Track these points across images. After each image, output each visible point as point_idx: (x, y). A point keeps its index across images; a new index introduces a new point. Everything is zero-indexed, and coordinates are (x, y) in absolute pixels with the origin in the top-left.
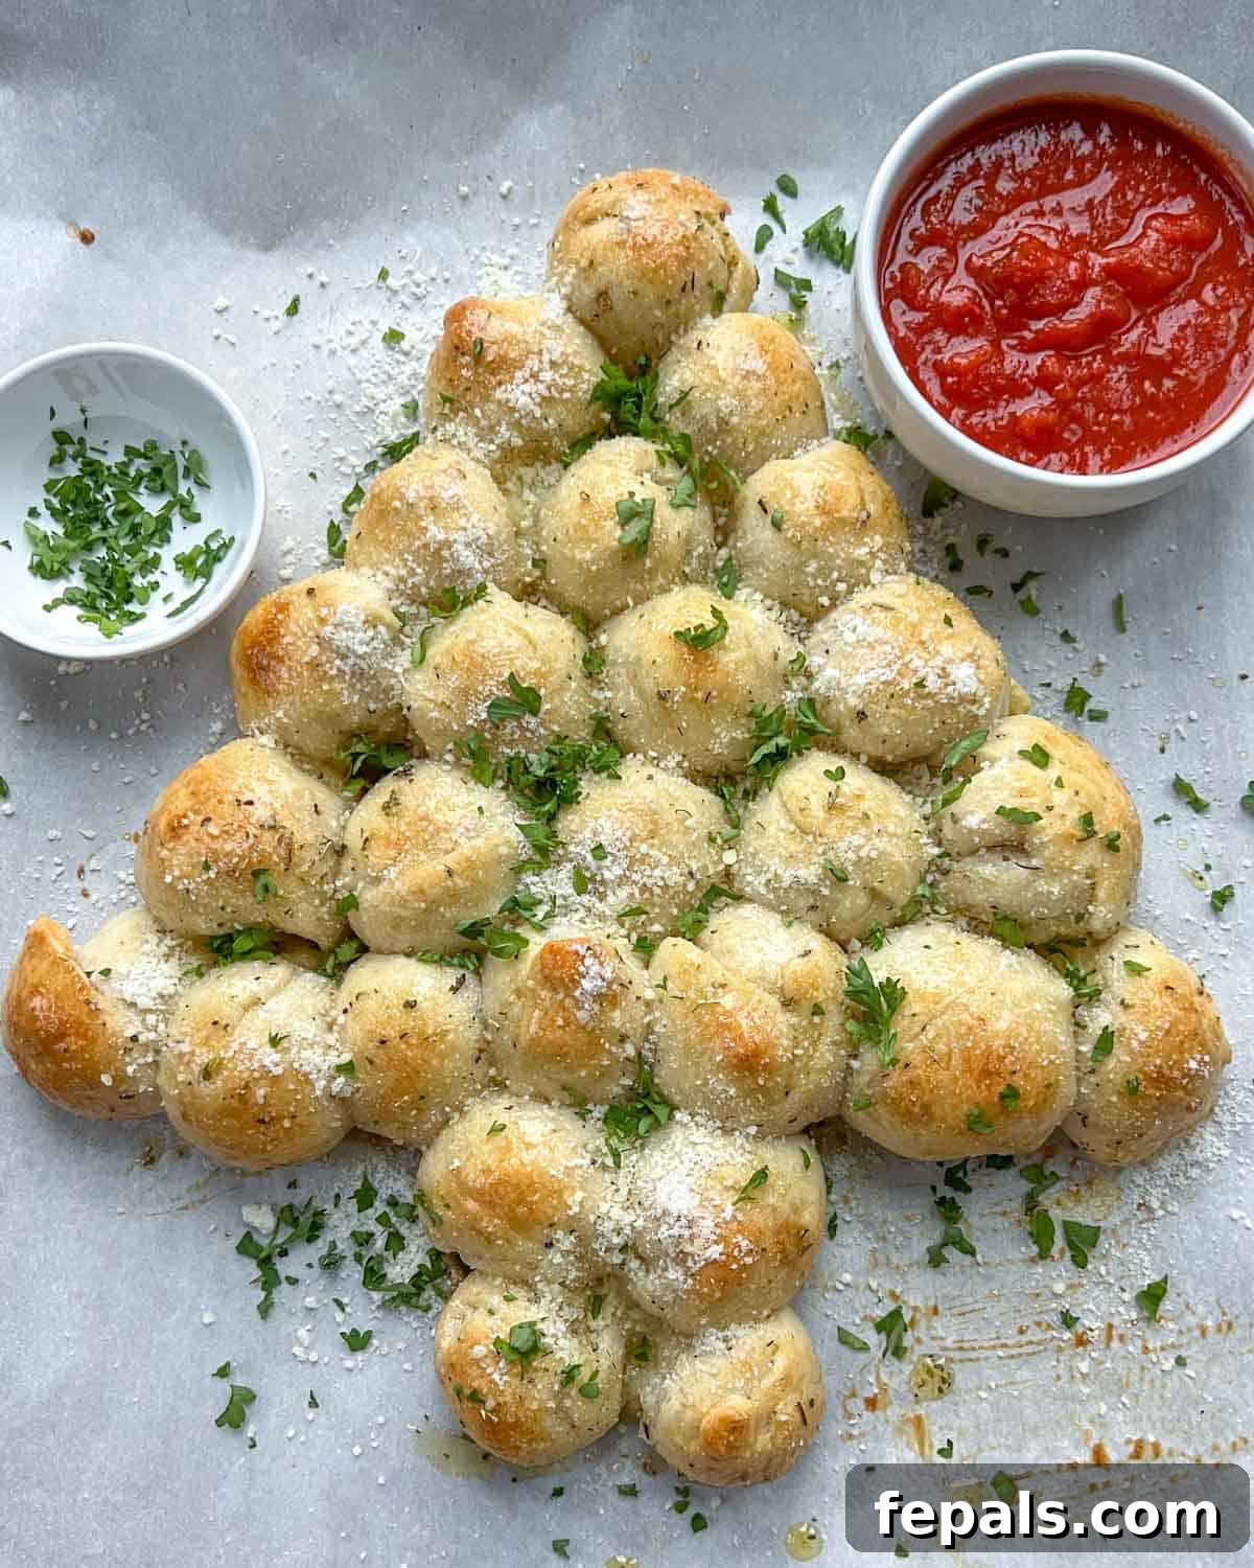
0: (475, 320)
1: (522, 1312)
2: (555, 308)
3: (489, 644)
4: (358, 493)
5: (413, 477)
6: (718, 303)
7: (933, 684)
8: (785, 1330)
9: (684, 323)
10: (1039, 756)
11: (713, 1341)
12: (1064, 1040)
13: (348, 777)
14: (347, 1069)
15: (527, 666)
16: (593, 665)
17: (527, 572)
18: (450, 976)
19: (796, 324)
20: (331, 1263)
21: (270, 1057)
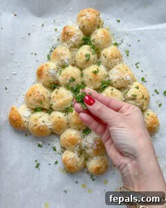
0: (67, 30)
2: (77, 28)
3: (69, 72)
4: (51, 51)
5: (59, 50)
6: (99, 27)
7: (124, 78)
9: (94, 30)
10: (137, 88)
11: (95, 158)
13: (51, 88)
15: (74, 75)
16: (82, 75)
17: (74, 63)
18: (64, 114)
21: (43, 124)
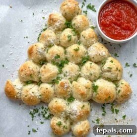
0: (52, 17)
1: (59, 120)
2: (61, 15)
3: (55, 51)
4: (40, 34)
5: (46, 33)
6: (78, 14)
7: (101, 54)
8: (86, 121)
9: (74, 16)
10: (112, 62)
11: (79, 123)
12: (115, 91)
13: (40, 64)
14: (41, 95)
15: (58, 53)
16: (65, 52)
17: (58, 43)
18: (51, 85)
19: (86, 16)
20: (39, 115)
21: (33, 94)
